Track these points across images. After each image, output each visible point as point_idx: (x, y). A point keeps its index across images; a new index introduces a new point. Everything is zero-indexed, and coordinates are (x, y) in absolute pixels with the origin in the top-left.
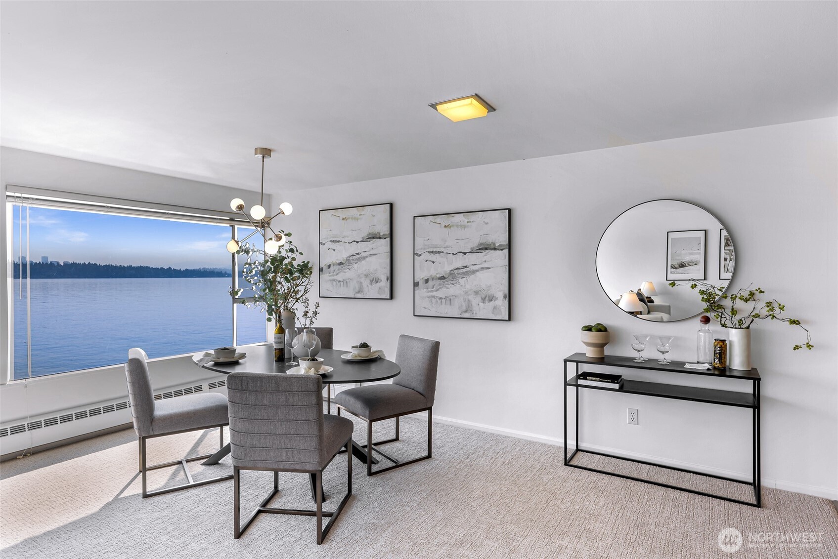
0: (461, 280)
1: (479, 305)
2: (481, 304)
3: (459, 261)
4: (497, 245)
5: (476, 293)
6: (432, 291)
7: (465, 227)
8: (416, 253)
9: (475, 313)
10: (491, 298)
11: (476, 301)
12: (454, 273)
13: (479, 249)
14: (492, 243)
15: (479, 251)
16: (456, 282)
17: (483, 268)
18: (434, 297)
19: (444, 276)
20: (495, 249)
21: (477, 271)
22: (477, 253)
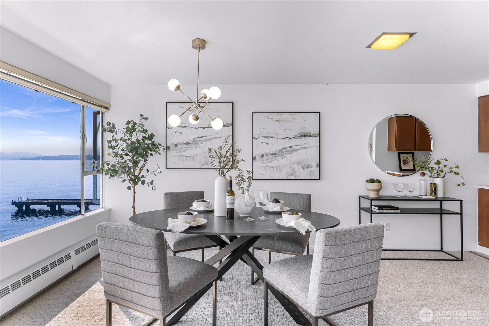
0: (287, 155)
1: (300, 170)
2: (302, 170)
3: (287, 143)
4: (312, 134)
5: (298, 163)
6: (266, 163)
7: (290, 122)
8: (254, 137)
9: (297, 176)
10: (308, 167)
11: (297, 168)
12: (283, 151)
13: (300, 136)
14: (309, 132)
15: (300, 137)
16: (284, 156)
17: (303, 148)
18: (268, 166)
19: (275, 153)
20: (311, 136)
21: (299, 149)
22: (299, 138)
